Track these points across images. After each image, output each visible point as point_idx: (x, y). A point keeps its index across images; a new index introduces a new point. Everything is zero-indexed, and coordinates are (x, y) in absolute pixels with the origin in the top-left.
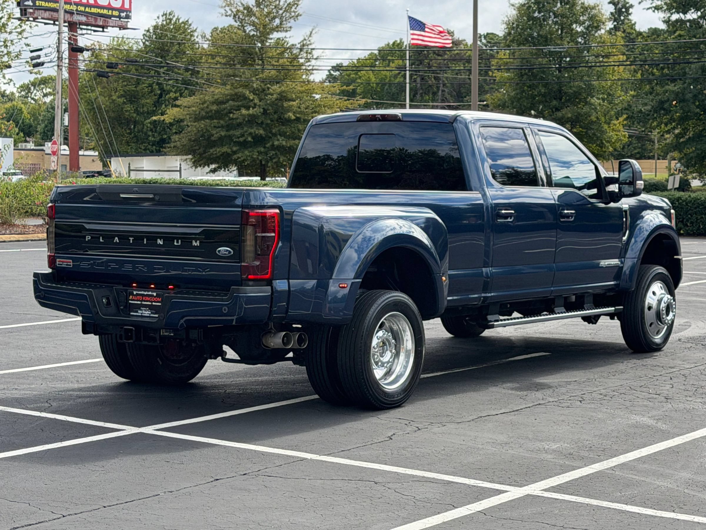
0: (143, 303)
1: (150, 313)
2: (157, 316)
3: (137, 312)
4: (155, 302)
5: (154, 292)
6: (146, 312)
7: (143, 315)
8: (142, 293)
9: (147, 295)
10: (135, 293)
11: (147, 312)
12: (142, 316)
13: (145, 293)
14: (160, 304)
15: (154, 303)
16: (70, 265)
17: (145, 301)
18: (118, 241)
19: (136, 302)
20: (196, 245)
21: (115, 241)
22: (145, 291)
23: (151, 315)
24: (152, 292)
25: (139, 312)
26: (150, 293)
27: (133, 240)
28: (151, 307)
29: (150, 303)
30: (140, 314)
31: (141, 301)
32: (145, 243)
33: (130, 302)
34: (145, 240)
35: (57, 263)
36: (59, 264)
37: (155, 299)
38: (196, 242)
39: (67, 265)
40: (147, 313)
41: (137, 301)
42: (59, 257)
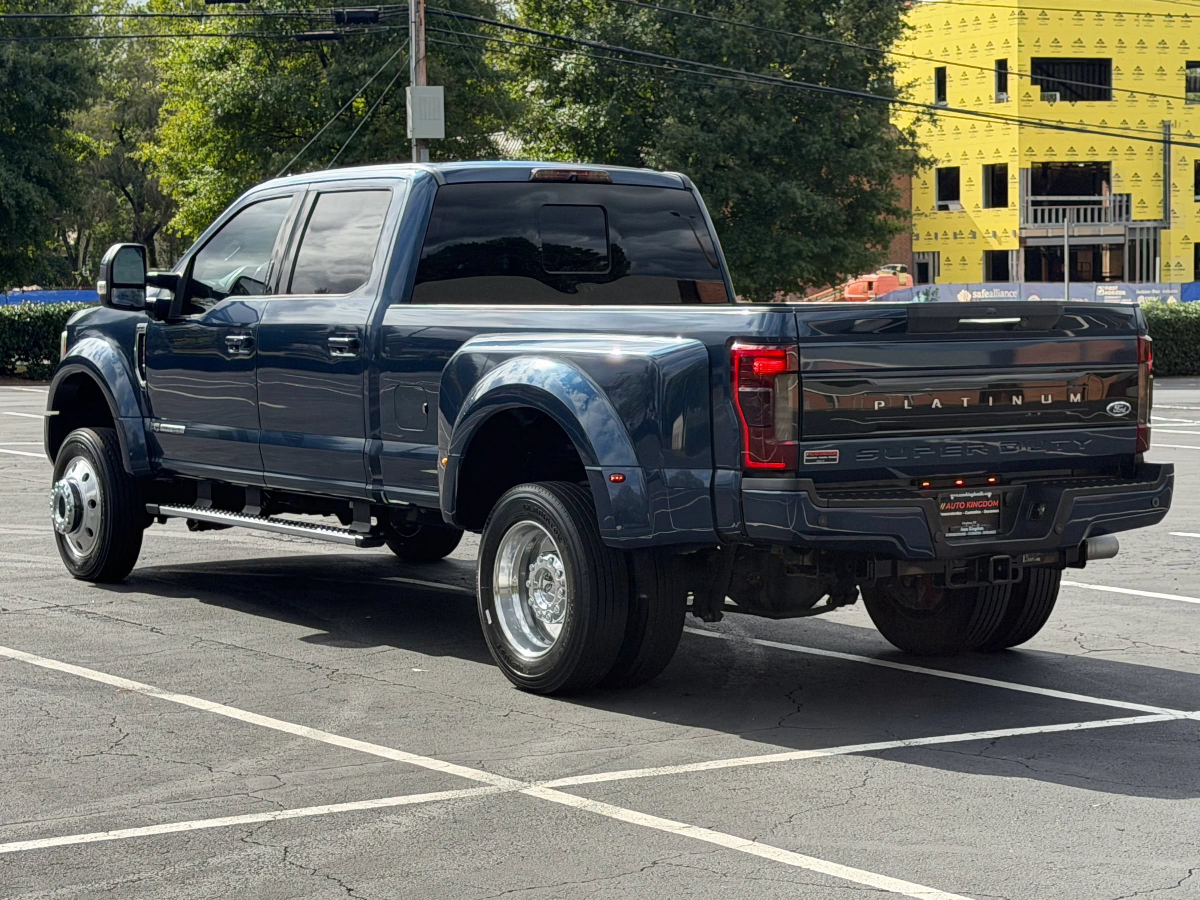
0: (967, 513)
1: (982, 529)
2: (994, 532)
3: (958, 531)
4: (988, 508)
5: (988, 491)
6: (975, 529)
7: (970, 534)
8: (967, 495)
9: (975, 497)
10: (952, 497)
11: (979, 529)
12: (967, 538)
13: (972, 495)
14: (997, 511)
15: (986, 512)
16: (835, 460)
17: (969, 510)
18: (939, 406)
19: (953, 514)
20: (1076, 401)
21: (934, 407)
22: (972, 492)
23: (985, 533)
24: (985, 492)
25: (962, 530)
26: (981, 494)
27: (968, 401)
28: (980, 520)
29: (979, 512)
30: (964, 534)
31: (963, 511)
32: (991, 404)
33: (943, 514)
34: (991, 399)
35: (805, 458)
36: (808, 461)
37: (988, 503)
38: (1076, 396)
39: (826, 460)
40: (977, 530)
41: (956, 511)
42: (808, 448)
